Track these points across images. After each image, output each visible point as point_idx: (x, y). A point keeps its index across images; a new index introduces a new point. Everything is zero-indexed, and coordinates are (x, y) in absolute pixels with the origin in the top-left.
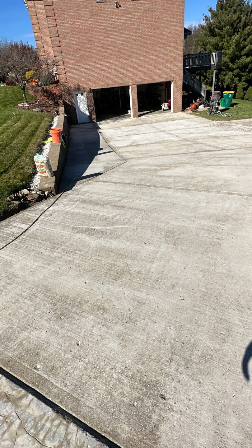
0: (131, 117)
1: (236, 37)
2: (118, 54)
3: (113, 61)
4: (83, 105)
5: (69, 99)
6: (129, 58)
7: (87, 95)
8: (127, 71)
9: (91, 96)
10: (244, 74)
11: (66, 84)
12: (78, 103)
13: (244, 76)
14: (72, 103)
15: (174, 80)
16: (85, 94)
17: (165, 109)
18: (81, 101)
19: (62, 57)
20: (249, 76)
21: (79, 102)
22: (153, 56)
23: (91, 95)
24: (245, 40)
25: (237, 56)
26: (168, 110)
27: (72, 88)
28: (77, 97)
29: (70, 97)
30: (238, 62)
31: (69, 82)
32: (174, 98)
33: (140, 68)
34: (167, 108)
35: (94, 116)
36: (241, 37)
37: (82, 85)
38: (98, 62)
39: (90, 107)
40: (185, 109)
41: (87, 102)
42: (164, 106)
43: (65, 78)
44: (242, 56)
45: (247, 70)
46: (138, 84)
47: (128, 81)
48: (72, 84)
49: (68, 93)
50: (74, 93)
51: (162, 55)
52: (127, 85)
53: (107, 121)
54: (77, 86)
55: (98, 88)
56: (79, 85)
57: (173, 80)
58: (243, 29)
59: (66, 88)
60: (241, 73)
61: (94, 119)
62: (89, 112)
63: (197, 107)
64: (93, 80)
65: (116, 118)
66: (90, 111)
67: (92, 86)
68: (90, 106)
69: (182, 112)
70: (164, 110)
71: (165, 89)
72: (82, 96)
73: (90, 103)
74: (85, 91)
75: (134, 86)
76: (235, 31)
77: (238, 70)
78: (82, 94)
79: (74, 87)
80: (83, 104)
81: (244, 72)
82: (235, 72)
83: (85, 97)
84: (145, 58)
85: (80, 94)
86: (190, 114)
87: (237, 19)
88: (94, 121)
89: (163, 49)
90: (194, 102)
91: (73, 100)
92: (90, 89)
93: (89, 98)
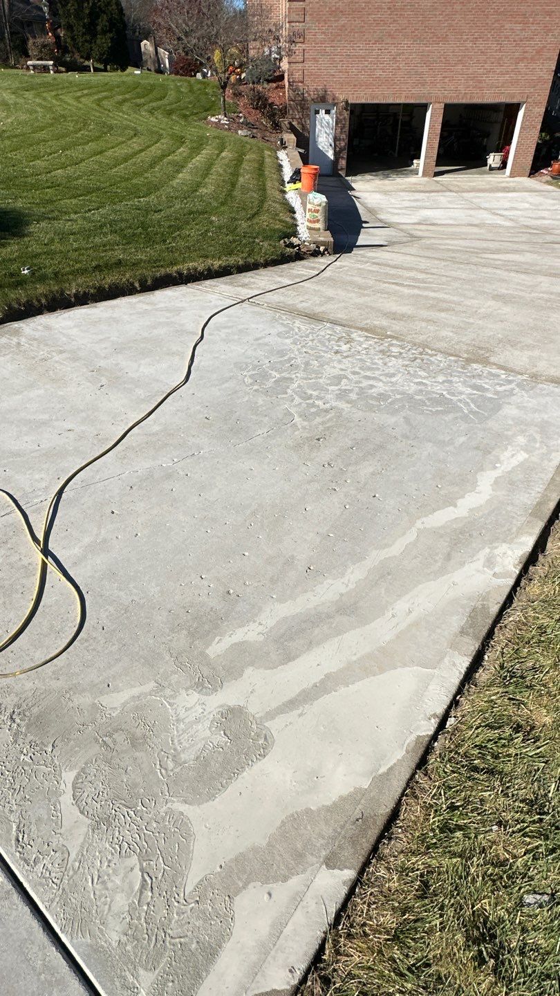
0: (417, 174)
2: (418, 29)
3: (406, 44)
4: (325, 135)
5: (301, 119)
6: (440, 41)
7: (339, 113)
8: (432, 69)
9: (344, 119)
11: (300, 84)
12: (317, 130)
14: (303, 127)
15: (529, 103)
16: (333, 111)
17: (492, 166)
18: (322, 126)
19: (304, 24)
21: (318, 127)
22: (492, 41)
23: (346, 114)
27: (310, 95)
28: (316, 117)
29: (302, 115)
31: (308, 81)
32: (518, 142)
33: (460, 67)
35: (343, 163)
37: (331, 91)
38: (374, 44)
39: (338, 143)
40: (536, 171)
41: (336, 129)
42: (493, 159)
43: (300, 72)
46: (448, 101)
47: (428, 93)
48: (311, 88)
49: (300, 104)
50: (313, 107)
51: (514, 41)
52: (424, 101)
53: (368, 177)
54: (321, 93)
55: (363, 101)
56: (326, 91)
57: (524, 103)
59: (298, 94)
61: (342, 169)
62: (336, 154)
64: (356, 83)
65: (386, 172)
66: (338, 149)
67: (351, 96)
68: (340, 140)
69: (529, 177)
70: (491, 169)
71: (504, 120)
72: (327, 117)
73: (341, 133)
74: (335, 104)
75: (437, 105)
78: (328, 112)
79: (314, 94)
80: (326, 132)
83: (332, 118)
84: (475, 44)
85: (324, 111)
86: (547, 183)
88: (340, 172)
89: (519, 27)
91: (308, 122)
92: (347, 102)
93: (341, 121)
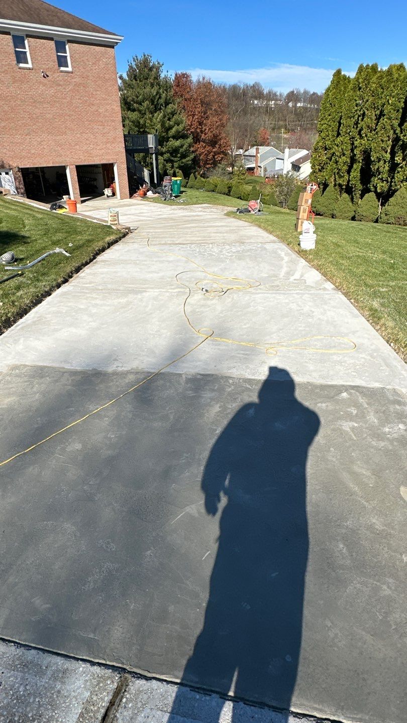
1: (159, 116)
7: (15, 174)
9: (19, 176)
10: (176, 159)
12: (3, 184)
13: (176, 162)
15: (118, 163)
16: (11, 173)
18: (5, 182)
20: (182, 163)
23: (20, 174)
24: (169, 119)
25: (163, 137)
26: (112, 196)
30: (166, 145)
34: (111, 194)
36: (164, 116)
39: (19, 190)
40: (132, 195)
41: (15, 183)
42: (107, 192)
44: (169, 138)
45: (179, 155)
46: (77, 164)
47: (64, 160)
52: (63, 165)
55: (28, 166)
57: (116, 163)
58: (166, 107)
60: (173, 158)
63: (145, 194)
64: (21, 157)
67: (19, 163)
68: (20, 188)
69: (130, 198)
70: (108, 196)
72: (7, 176)
73: (19, 184)
74: (10, 169)
75: (71, 167)
76: (157, 109)
77: (169, 155)
78: (7, 173)
80: (10, 185)
81: (176, 157)
82: (167, 156)
83: (11, 177)
85: (4, 173)
86: (141, 200)
87: (156, 95)
90: (140, 188)
92: (18, 167)
93: (17, 178)
